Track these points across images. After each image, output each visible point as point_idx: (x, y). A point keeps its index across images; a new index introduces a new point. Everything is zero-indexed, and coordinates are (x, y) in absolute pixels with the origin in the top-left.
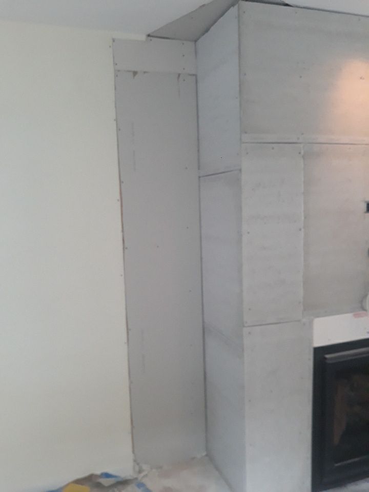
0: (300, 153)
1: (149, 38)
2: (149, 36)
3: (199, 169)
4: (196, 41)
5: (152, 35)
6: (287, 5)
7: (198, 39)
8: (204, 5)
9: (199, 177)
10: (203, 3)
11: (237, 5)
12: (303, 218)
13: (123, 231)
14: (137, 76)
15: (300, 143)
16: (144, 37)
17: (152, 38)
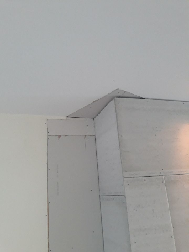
0: (163, 182)
1: (68, 118)
2: (68, 117)
3: (99, 191)
4: (94, 119)
5: (69, 116)
6: (142, 98)
7: (95, 117)
8: (95, 101)
9: (100, 196)
10: (95, 100)
11: (114, 100)
12: (172, 228)
13: (48, 238)
14: (60, 138)
15: (162, 176)
16: (65, 118)
17: (70, 118)
